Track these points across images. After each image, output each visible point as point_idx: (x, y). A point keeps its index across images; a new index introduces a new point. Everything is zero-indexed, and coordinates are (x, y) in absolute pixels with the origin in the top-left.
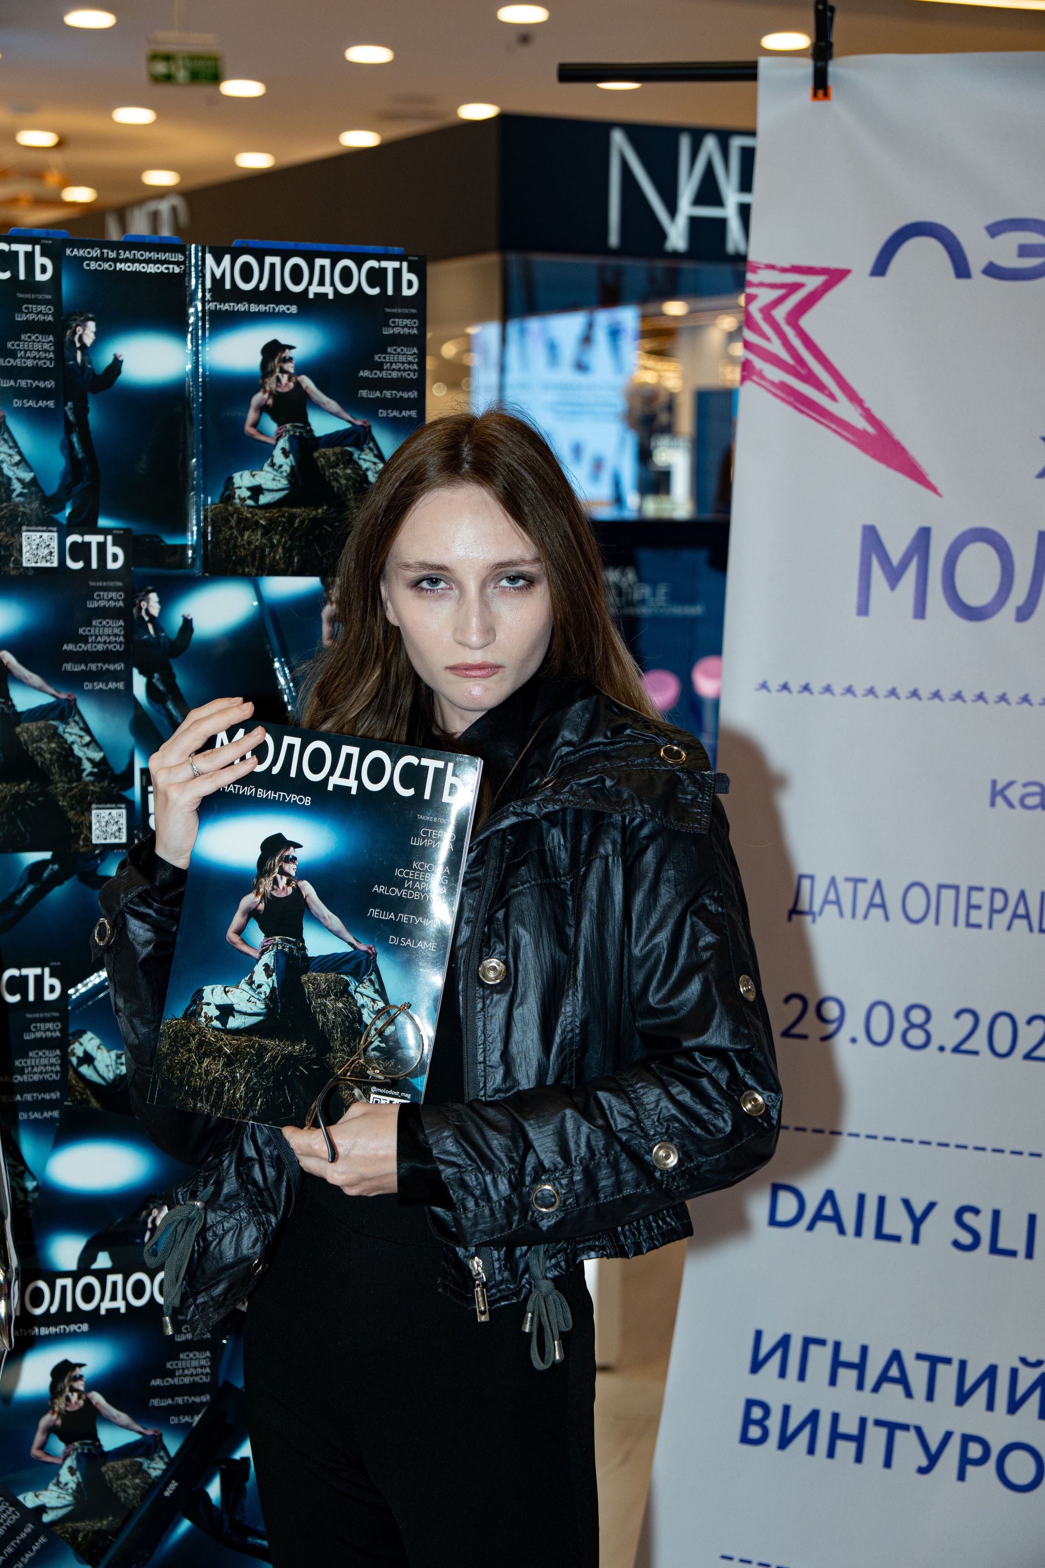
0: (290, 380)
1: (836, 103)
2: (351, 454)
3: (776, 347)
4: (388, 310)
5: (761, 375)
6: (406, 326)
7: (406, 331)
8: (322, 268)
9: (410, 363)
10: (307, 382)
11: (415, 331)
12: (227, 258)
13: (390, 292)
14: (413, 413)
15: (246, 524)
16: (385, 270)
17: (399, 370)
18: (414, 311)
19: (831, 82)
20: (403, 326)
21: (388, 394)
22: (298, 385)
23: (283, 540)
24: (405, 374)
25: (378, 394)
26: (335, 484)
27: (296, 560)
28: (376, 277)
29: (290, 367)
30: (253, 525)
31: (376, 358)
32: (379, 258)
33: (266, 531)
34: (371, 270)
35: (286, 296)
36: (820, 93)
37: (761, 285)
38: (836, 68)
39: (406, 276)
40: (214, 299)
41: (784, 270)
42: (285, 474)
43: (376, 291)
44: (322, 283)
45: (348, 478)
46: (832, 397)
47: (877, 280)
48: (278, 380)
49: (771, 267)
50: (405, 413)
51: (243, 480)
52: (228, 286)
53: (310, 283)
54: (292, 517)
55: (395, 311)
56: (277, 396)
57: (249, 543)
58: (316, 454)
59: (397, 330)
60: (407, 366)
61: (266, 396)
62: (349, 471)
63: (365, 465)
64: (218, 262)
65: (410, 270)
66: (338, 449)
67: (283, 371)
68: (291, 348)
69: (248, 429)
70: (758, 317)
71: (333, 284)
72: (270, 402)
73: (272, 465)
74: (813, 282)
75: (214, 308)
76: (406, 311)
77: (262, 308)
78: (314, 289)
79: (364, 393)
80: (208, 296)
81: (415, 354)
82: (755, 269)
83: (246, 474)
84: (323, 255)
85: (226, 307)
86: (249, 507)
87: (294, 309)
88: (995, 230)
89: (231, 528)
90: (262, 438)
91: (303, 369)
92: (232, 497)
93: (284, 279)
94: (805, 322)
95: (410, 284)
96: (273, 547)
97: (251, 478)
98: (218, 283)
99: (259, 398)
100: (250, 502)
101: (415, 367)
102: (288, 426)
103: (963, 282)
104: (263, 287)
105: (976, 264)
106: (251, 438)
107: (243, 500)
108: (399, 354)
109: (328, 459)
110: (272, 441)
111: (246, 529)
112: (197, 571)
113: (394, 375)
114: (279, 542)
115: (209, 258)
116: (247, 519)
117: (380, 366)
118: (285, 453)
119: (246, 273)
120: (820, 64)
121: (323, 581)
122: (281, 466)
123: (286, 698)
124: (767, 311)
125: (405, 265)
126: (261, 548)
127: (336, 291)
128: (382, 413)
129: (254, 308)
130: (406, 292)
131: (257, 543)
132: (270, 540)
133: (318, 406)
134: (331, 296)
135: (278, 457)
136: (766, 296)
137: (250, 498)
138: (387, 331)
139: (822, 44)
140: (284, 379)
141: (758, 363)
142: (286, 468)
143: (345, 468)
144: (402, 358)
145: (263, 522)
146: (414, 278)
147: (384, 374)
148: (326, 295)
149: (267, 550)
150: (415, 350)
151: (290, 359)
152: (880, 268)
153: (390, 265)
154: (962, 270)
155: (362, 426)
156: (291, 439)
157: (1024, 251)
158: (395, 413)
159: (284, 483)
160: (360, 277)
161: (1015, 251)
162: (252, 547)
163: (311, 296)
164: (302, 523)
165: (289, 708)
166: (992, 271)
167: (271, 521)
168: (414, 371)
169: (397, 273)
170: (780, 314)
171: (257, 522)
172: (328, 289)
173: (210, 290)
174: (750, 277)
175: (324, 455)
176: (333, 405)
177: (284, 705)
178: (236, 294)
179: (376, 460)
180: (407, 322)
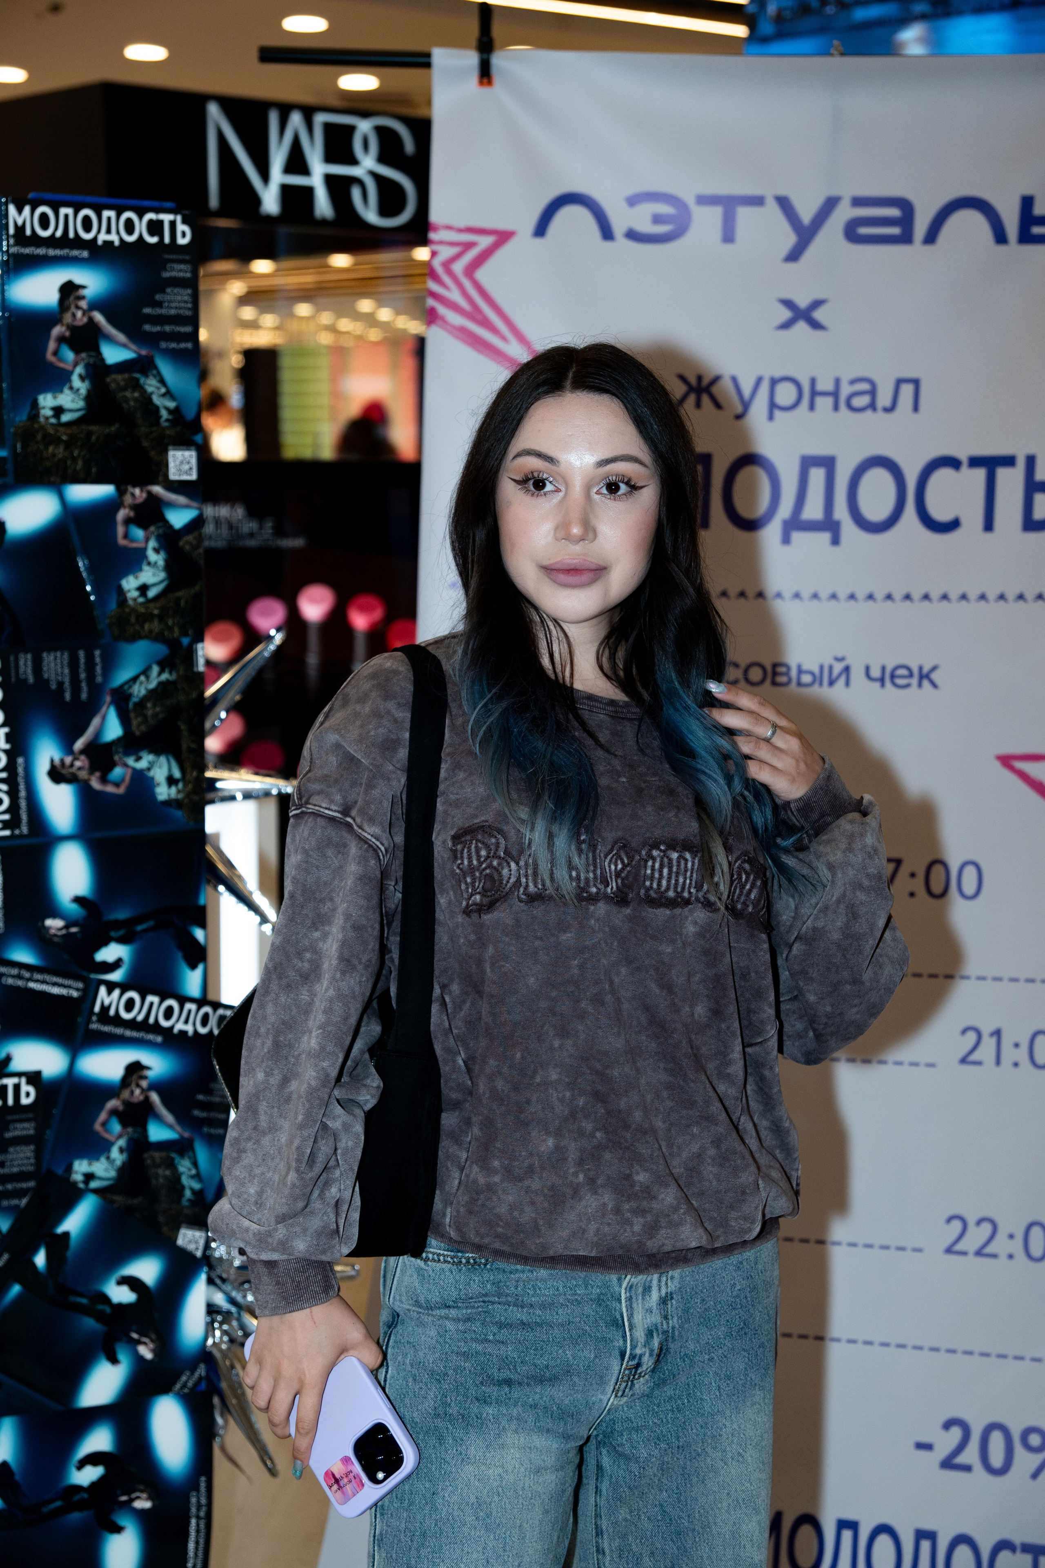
0: (84, 314)
1: (498, 88)
2: (137, 380)
3: (455, 296)
4: (166, 256)
5: (443, 319)
6: (181, 270)
7: (181, 274)
8: (109, 219)
9: (186, 302)
10: (98, 317)
11: (188, 275)
12: (27, 209)
13: (167, 240)
14: (189, 345)
15: (51, 439)
16: (161, 223)
17: (176, 308)
18: (187, 257)
19: (494, 71)
20: (181, 271)
21: (168, 328)
22: (91, 320)
23: (82, 454)
24: (181, 312)
25: (158, 329)
26: (125, 406)
27: (94, 470)
28: (155, 228)
29: (83, 304)
30: (57, 441)
31: (158, 297)
32: (157, 211)
33: (68, 445)
34: (150, 222)
35: (78, 242)
36: (485, 80)
37: (441, 243)
38: (498, 60)
39: (181, 227)
40: (17, 243)
41: (460, 230)
42: (81, 397)
43: (153, 240)
44: (109, 231)
45: (136, 400)
46: (504, 339)
47: (539, 241)
48: (74, 315)
49: (449, 228)
50: (183, 345)
51: (47, 401)
52: (28, 232)
53: (99, 231)
54: (89, 434)
55: (171, 257)
56: (72, 328)
57: (54, 455)
58: (108, 380)
59: (174, 274)
60: (182, 305)
61: (64, 329)
62: (136, 395)
63: (150, 389)
64: (20, 210)
65: (184, 222)
66: (126, 376)
67: (78, 308)
68: (84, 287)
69: (50, 357)
70: (439, 270)
71: (118, 233)
72: (67, 334)
73: (71, 388)
74: (485, 241)
75: (16, 252)
76: (181, 257)
77: (58, 252)
78: (103, 237)
79: (147, 327)
80: (12, 241)
81: (189, 294)
82: (436, 229)
83: (49, 396)
84: (110, 207)
85: (27, 251)
86: (52, 425)
87: (85, 254)
88: (633, 201)
89: (37, 443)
90: (61, 365)
91: (95, 305)
92: (37, 415)
93: (76, 228)
94: (481, 275)
95: (184, 235)
96: (74, 459)
97: (53, 400)
98: (20, 230)
99: (57, 330)
100: (53, 421)
101: (190, 305)
102: (84, 355)
103: (608, 244)
104: (59, 234)
105: (619, 229)
106: (51, 365)
107: (47, 418)
108: (175, 294)
109: (118, 384)
110: (70, 368)
111: (50, 443)
112: (9, 479)
113: (173, 312)
114: (79, 454)
115: (12, 209)
116: (51, 435)
117: (160, 304)
118: (82, 378)
119: (44, 221)
120: (485, 56)
121: (118, 489)
122: (78, 390)
123: (88, 588)
124: (447, 265)
125: (179, 218)
126: (64, 460)
127: (121, 240)
128: (163, 345)
129: (52, 252)
130: (182, 241)
131: (60, 456)
132: (71, 453)
133: (109, 339)
134: (117, 243)
135: (76, 382)
136: (446, 252)
137: (54, 416)
138: (166, 275)
139: (485, 39)
140: (79, 314)
141: (441, 310)
142: (83, 391)
143: (133, 391)
144: (179, 298)
145: (64, 438)
146: (186, 229)
147: (163, 311)
148: (112, 243)
149: (69, 462)
150: (189, 291)
151: (83, 298)
152: (541, 230)
153: (166, 218)
154: (607, 233)
155: (146, 356)
156: (87, 366)
157: (657, 219)
158: (173, 345)
159: (81, 404)
160: (141, 227)
161: (649, 219)
162: (56, 459)
163: (100, 242)
164: (98, 438)
165: (92, 598)
166: (632, 235)
167: (72, 437)
168: (189, 309)
169: (173, 224)
170: (458, 267)
171: (59, 438)
172: (114, 238)
173: (14, 236)
174: (432, 236)
175: (115, 380)
176: (121, 337)
177: (88, 595)
178: (36, 240)
179: (159, 385)
180: (182, 266)
